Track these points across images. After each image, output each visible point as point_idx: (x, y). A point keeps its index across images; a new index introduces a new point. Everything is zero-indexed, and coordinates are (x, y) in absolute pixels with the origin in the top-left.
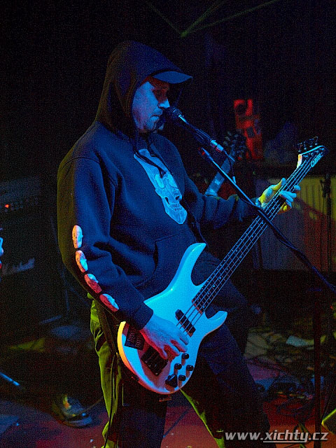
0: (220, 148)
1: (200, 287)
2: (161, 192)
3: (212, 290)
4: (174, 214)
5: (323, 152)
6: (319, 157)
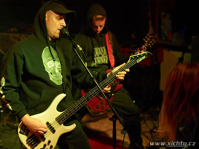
2: (48, 70)
3: (66, 115)
4: (55, 80)
5: (146, 55)
6: (144, 57)
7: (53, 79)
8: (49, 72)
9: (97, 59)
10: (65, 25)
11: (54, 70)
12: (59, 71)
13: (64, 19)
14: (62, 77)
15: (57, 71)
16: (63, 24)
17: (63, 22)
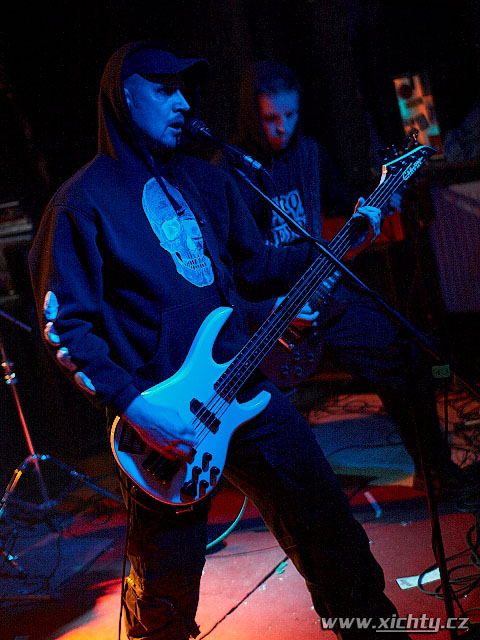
0: (258, 165)
1: (226, 365)
2: (169, 246)
3: (244, 369)
4: (193, 274)
5: (424, 155)
6: (418, 163)
7: (186, 271)
8: (172, 253)
9: (278, 232)
10: (186, 106)
11: (184, 244)
12: (199, 245)
13: (178, 92)
14: (208, 261)
15: (192, 246)
16: (180, 104)
17: (179, 99)
